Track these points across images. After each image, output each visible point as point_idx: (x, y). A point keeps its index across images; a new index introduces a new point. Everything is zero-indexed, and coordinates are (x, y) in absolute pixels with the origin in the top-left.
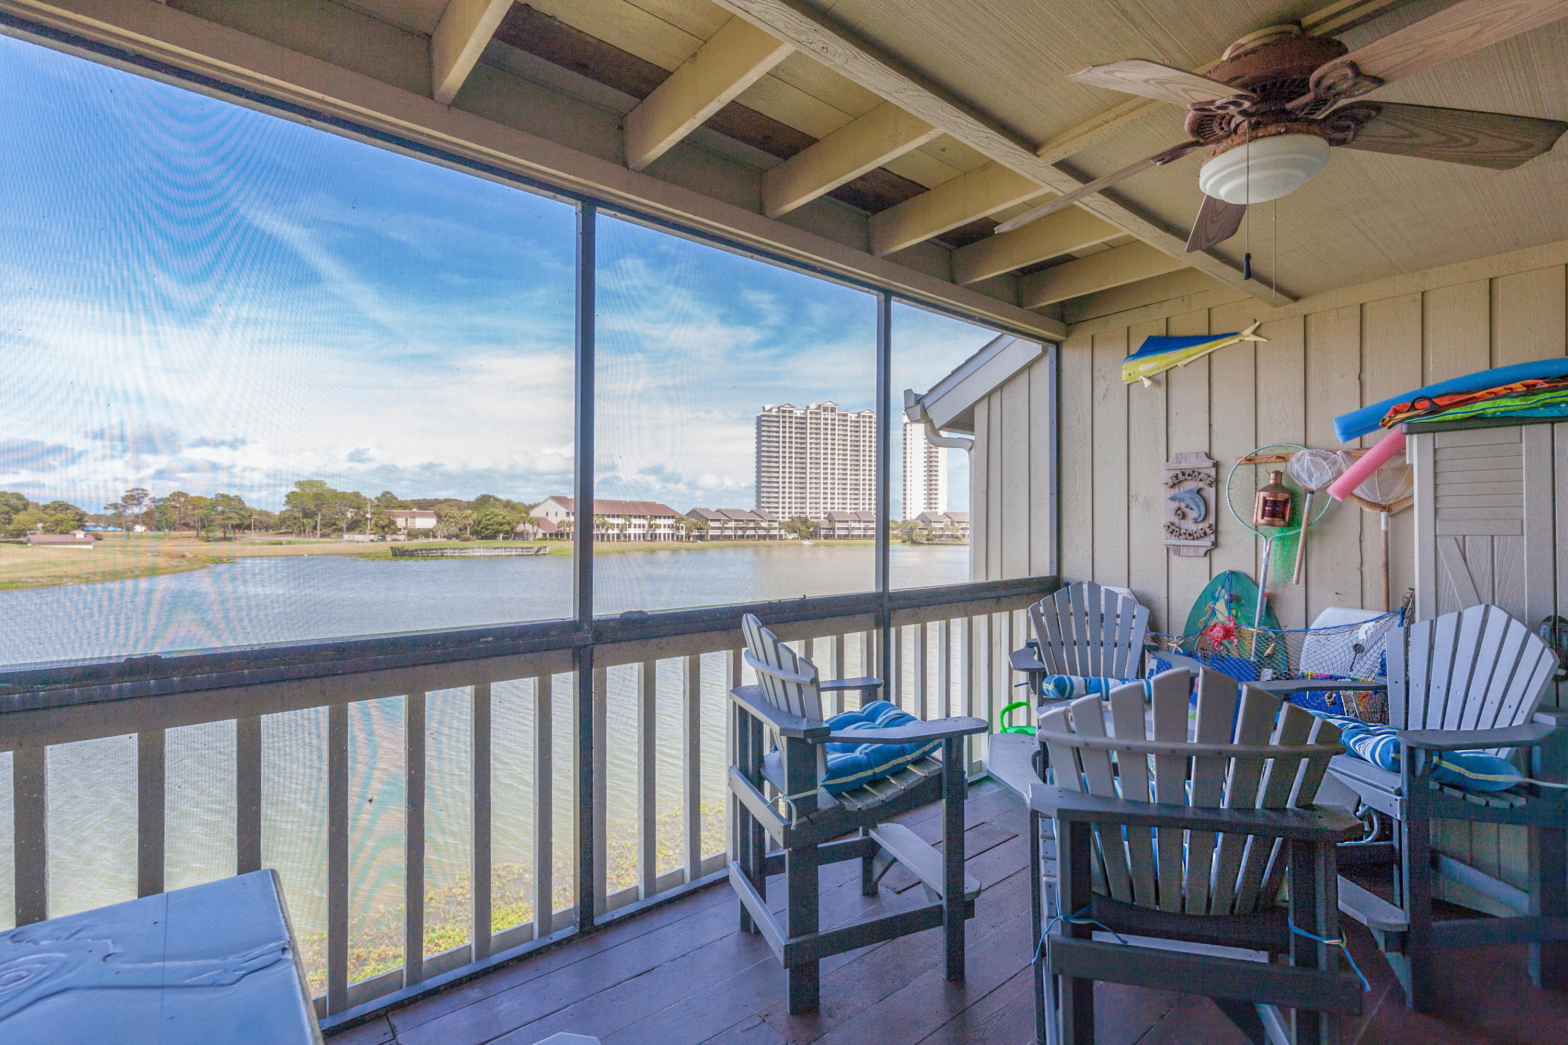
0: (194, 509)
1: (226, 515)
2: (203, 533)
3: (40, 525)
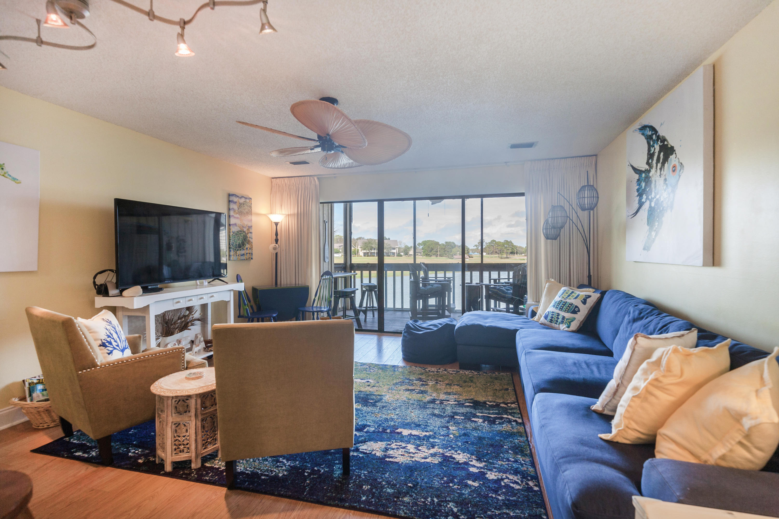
0: (498, 246)
1: (507, 248)
2: (500, 256)
3: (458, 253)
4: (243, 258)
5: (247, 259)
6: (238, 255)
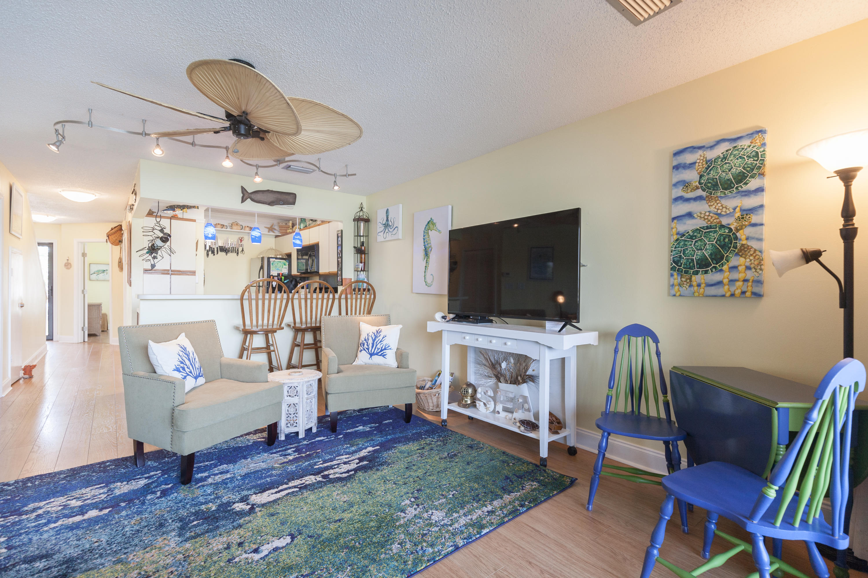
4: (713, 291)
5: (733, 295)
6: (694, 284)
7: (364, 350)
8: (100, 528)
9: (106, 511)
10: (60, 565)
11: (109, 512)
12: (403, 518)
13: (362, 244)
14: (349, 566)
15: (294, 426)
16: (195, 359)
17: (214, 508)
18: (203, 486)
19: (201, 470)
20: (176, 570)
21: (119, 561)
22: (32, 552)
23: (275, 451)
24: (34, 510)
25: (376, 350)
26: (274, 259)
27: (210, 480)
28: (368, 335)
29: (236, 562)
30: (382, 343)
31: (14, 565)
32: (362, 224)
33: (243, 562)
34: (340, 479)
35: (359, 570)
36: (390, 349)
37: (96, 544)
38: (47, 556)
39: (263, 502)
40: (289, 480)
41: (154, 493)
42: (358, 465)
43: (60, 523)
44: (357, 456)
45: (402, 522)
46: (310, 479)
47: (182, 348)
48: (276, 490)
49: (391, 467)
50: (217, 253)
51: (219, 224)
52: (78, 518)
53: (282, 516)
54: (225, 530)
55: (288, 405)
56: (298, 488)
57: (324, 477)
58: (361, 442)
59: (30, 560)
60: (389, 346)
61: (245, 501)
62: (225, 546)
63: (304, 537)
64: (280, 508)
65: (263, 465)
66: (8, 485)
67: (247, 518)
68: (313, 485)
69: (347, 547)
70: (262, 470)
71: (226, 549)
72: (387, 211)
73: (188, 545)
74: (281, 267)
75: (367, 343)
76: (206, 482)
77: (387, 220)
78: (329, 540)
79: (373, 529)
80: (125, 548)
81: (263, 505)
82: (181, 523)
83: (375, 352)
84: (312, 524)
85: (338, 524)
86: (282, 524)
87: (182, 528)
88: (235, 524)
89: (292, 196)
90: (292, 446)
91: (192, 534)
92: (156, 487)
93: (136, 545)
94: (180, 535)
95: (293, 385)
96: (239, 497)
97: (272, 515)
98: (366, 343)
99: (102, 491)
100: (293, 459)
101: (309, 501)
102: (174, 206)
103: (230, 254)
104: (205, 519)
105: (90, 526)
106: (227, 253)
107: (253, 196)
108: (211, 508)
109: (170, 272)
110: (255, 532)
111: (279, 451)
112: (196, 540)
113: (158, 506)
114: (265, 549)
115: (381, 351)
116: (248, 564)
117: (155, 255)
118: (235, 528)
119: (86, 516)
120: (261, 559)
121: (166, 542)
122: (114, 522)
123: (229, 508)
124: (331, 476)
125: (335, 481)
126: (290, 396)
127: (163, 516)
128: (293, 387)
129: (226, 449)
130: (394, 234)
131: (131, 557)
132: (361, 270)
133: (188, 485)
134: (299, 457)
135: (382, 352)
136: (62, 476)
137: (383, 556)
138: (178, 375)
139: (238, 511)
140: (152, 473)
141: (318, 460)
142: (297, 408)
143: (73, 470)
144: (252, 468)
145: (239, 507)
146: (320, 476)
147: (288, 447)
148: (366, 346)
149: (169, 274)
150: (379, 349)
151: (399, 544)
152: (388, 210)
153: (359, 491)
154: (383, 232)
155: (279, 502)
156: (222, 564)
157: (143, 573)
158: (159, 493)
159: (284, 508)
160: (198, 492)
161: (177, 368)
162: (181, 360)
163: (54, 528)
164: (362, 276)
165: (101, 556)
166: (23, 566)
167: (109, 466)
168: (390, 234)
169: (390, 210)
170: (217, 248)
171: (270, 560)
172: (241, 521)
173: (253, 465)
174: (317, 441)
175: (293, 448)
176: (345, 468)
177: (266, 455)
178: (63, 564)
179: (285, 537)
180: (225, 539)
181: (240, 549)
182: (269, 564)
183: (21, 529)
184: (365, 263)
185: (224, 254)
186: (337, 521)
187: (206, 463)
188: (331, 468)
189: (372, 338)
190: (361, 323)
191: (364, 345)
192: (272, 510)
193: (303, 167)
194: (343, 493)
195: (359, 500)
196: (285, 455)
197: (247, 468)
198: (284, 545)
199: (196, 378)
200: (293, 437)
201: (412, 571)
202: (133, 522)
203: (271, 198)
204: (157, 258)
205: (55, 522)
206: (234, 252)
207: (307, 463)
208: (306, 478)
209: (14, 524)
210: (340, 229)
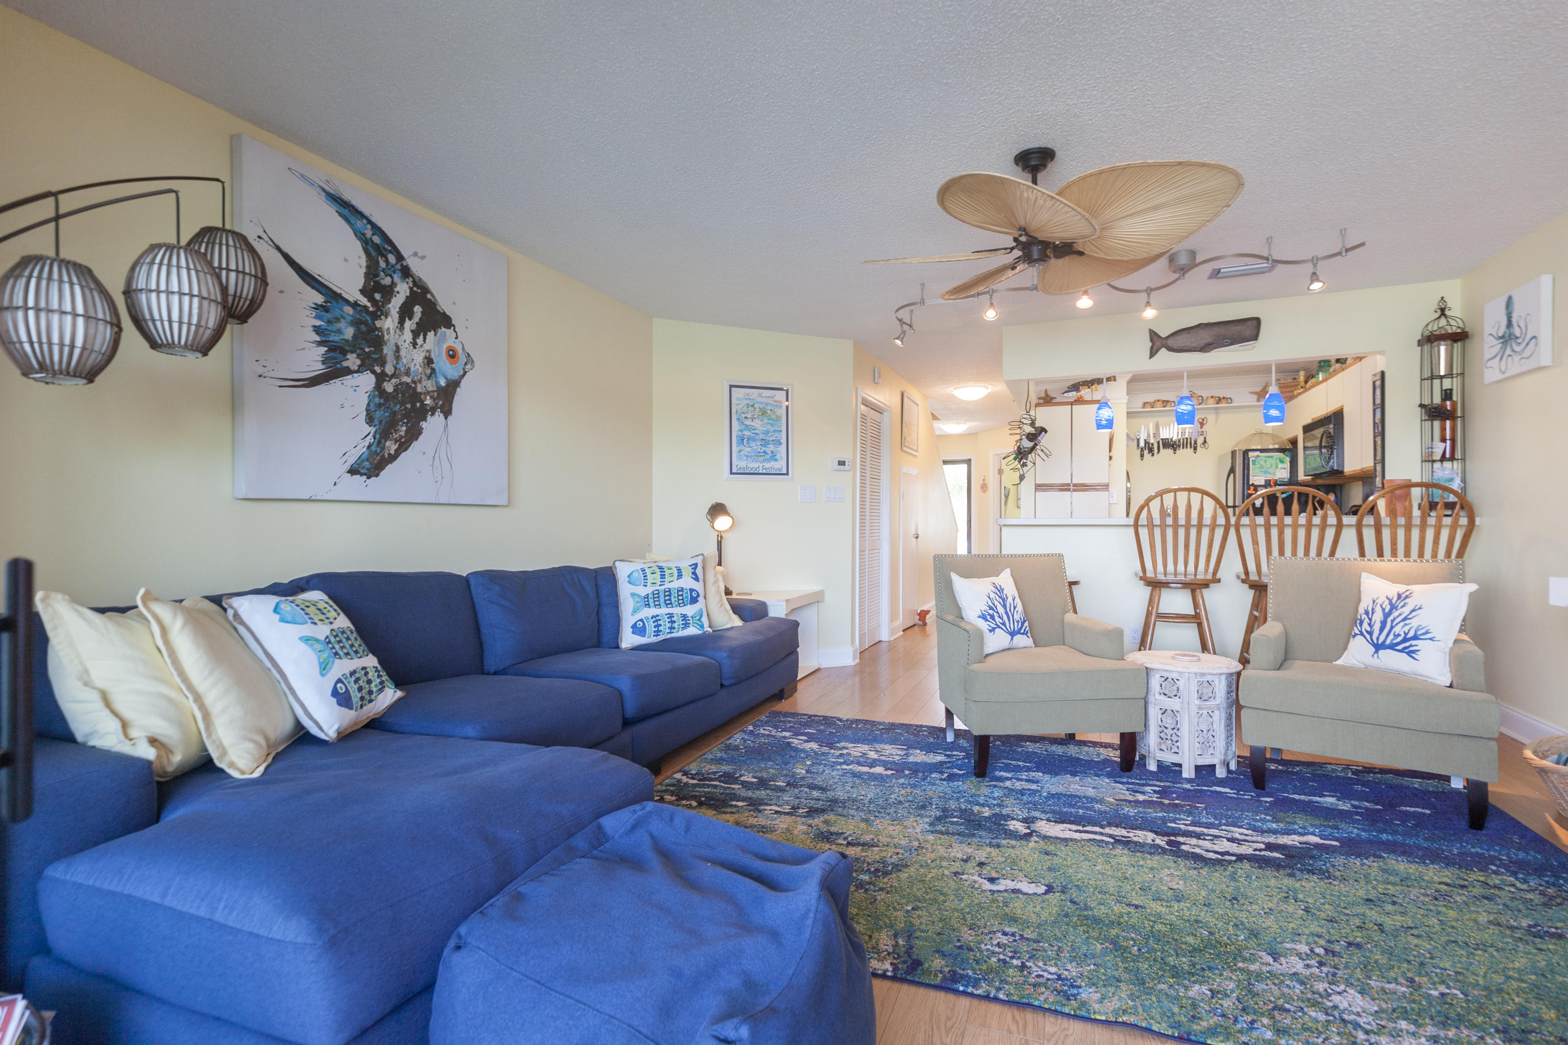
7: (1362, 634)
8: (874, 785)
9: (890, 772)
10: (827, 801)
11: (892, 774)
12: (1262, 964)
13: (1447, 395)
14: (1094, 965)
15: (1173, 751)
16: (1015, 608)
17: (986, 815)
18: (995, 786)
19: (1007, 768)
20: (903, 854)
21: (866, 821)
22: (819, 782)
23: (1125, 780)
24: (843, 748)
25: (1391, 636)
26: (1258, 453)
27: (1008, 784)
28: (1374, 602)
29: (961, 879)
30: (1407, 622)
31: (801, 786)
32: (1443, 349)
33: (967, 883)
34: (1196, 857)
35: (1103, 978)
36: (1431, 639)
37: (862, 797)
38: (823, 789)
39: (1048, 834)
40: (1110, 825)
41: (942, 773)
42: (1258, 853)
43: (850, 767)
44: (1271, 839)
45: (1252, 967)
46: (1147, 837)
47: (997, 588)
48: (1080, 828)
49: (1330, 883)
50: (1159, 452)
51: (1158, 401)
52: (865, 769)
53: (1056, 860)
54: (979, 842)
55: (1163, 711)
56: (1113, 838)
57: (1169, 843)
58: (1301, 821)
59: (812, 787)
60: (1427, 633)
61: (1027, 823)
62: (965, 857)
63: (1064, 898)
64: (1063, 851)
65: (1091, 792)
66: (840, 720)
67: (1013, 842)
68: (1142, 845)
69: (1114, 943)
70: (1084, 797)
71: (963, 860)
72: (1509, 302)
73: (931, 837)
74: (1274, 466)
75: (1370, 619)
76: (1001, 784)
77: (1509, 324)
78: (1096, 920)
79: (1184, 946)
80: (879, 812)
81: (1045, 837)
82: (941, 814)
83: (1388, 642)
84: (1092, 890)
85: (1129, 910)
86: (1050, 869)
87: (938, 819)
88: (995, 841)
89: (1250, 323)
90: (1158, 783)
91: (943, 829)
92: (948, 768)
93: (889, 814)
94: (931, 824)
95: (1171, 676)
96: (1025, 815)
97: (1047, 853)
98: (1367, 621)
99: (900, 753)
100: (1144, 801)
101: (1114, 861)
102: (1079, 383)
103: (1181, 452)
104: (969, 821)
105: (868, 779)
106: (1175, 450)
107: (1170, 342)
108: (983, 813)
109: (1071, 487)
110: (1009, 861)
111: (1128, 783)
112: (942, 837)
113: (934, 788)
114: (1003, 885)
115: (1405, 640)
116: (973, 887)
117: (1025, 461)
118: (991, 845)
119: (872, 770)
120: (990, 891)
121: (915, 824)
122: (887, 785)
123: (1002, 822)
124: (1183, 847)
125: (1185, 856)
126: (1165, 695)
127: (931, 799)
128: (1170, 680)
129: (1058, 755)
130: (1527, 358)
131: (878, 821)
132: (1443, 459)
133: (980, 779)
134: (1156, 802)
135: (1407, 644)
136: (881, 727)
137: (1163, 986)
138: (983, 625)
139: (1010, 830)
140: (955, 753)
141: (1185, 817)
142: (1178, 719)
143: (893, 724)
144: (1072, 790)
145: (1017, 826)
146: (1166, 839)
147: (1151, 783)
148: (1365, 626)
149: (1069, 490)
150: (1399, 635)
151: (1210, 990)
152: (1510, 298)
153: (1214, 888)
154: (1499, 356)
155: (1070, 843)
156: (946, 872)
157: (875, 840)
158: (946, 775)
159: (1070, 854)
160: (985, 791)
161: (983, 614)
162: (991, 604)
163: (844, 769)
164: (1447, 472)
165: (858, 809)
166: (806, 789)
167: (925, 731)
168: (1516, 358)
169: (1516, 300)
170: (1158, 443)
171: (998, 898)
172: (1004, 842)
173: (1077, 787)
174: (1211, 791)
175: (1159, 786)
176: (1225, 846)
177: (1107, 780)
178: (829, 801)
179: (1039, 884)
180: (970, 850)
181: (977, 868)
182: (994, 901)
183: (824, 760)
184: (1453, 441)
185: (1170, 451)
186: (1133, 905)
187: (1020, 763)
188: (1198, 836)
189: (1383, 610)
190: (1364, 575)
191: (1361, 624)
192: (1052, 848)
193: (1246, 265)
194: (1183, 877)
195: (1201, 898)
196: (1136, 792)
197: (1066, 788)
198: (1030, 892)
199: (1013, 634)
200: (1170, 771)
201: (1196, 1036)
202: (903, 792)
203: (1206, 337)
204: (1026, 466)
205: (848, 765)
206: (1189, 446)
207: (1160, 815)
208: (1139, 833)
209: (823, 754)
210: (1379, 370)
